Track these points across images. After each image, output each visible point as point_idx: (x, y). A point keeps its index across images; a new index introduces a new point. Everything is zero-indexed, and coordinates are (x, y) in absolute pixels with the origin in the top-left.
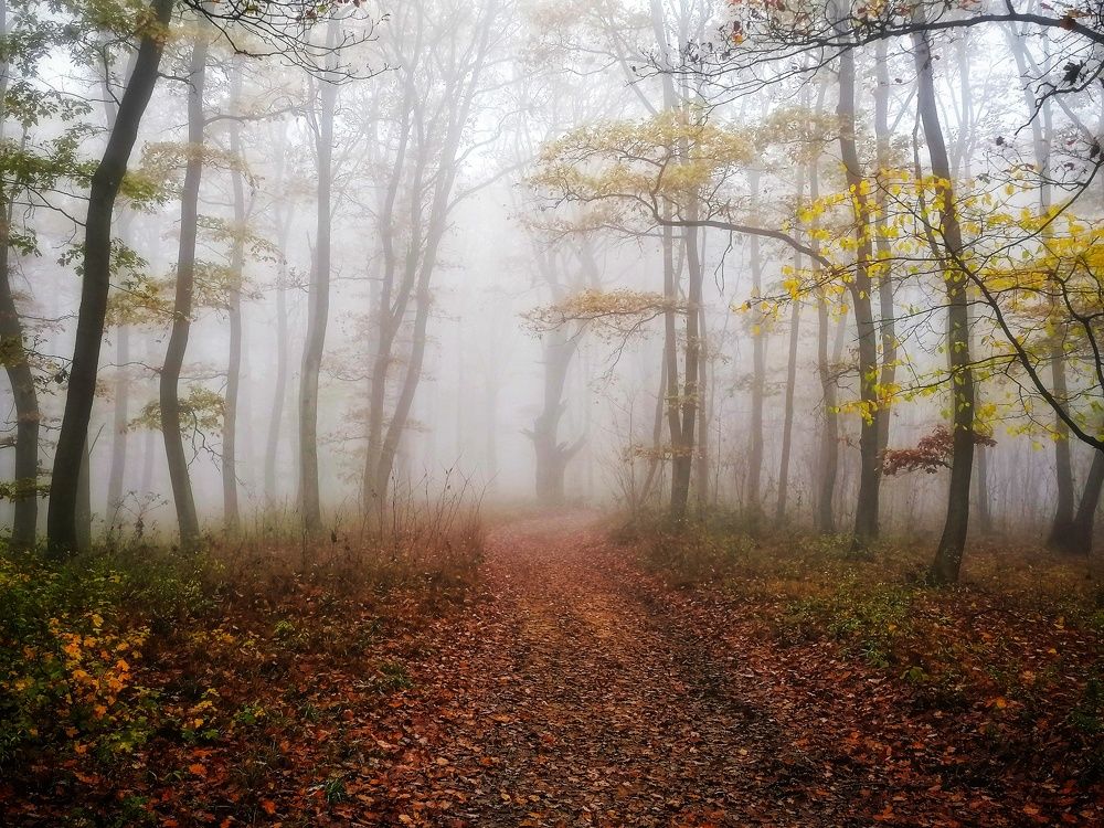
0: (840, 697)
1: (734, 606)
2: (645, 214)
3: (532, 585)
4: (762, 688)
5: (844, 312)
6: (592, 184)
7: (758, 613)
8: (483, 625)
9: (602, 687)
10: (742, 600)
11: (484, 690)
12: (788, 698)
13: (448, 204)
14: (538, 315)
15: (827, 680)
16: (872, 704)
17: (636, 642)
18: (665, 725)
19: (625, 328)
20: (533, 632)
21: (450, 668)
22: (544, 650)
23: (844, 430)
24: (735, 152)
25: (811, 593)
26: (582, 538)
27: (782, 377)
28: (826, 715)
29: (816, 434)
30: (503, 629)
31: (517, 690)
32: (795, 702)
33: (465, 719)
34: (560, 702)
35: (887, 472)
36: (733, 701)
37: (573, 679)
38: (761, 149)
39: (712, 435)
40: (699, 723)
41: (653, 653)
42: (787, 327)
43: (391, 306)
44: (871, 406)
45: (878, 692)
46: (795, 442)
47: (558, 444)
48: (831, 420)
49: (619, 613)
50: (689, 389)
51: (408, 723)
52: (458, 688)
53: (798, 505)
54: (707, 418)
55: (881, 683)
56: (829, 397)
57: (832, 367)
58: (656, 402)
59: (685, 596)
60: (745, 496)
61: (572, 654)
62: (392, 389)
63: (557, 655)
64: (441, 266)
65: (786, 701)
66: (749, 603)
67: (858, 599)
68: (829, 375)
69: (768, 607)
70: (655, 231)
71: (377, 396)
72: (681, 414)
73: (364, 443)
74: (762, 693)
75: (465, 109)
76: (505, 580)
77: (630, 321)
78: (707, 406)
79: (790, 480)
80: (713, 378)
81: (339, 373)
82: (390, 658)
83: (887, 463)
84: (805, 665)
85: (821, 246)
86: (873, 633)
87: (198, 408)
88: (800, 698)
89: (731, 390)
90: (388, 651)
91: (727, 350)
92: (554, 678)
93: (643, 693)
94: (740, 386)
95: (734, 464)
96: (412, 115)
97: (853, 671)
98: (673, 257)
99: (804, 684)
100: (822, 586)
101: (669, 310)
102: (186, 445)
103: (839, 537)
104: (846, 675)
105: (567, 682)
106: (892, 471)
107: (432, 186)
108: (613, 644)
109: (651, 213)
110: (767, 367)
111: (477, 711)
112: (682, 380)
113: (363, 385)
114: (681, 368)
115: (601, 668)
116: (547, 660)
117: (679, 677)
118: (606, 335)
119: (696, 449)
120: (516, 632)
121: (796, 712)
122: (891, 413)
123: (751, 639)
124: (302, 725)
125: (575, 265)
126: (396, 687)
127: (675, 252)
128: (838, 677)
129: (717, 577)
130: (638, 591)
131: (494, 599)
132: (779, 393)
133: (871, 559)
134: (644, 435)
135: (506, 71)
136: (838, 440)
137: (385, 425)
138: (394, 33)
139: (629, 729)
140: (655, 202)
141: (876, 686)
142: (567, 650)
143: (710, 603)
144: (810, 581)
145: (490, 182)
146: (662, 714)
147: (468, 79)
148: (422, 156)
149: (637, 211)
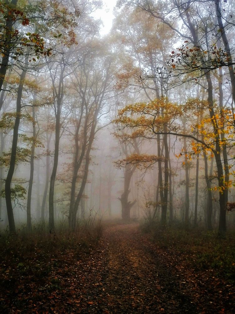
0: (217, 292)
1: (180, 255)
2: (150, 131)
3: (115, 247)
4: (189, 288)
5: (212, 161)
6: (134, 122)
7: (188, 258)
8: (95, 262)
9: (131, 288)
10: (182, 253)
11: (87, 290)
12: (198, 293)
13: (95, 131)
14: (119, 162)
15: (212, 285)
16: (229, 296)
17: (146, 268)
18: (151, 305)
19: (146, 166)
20: (112, 265)
21: (78, 280)
22: (113, 272)
23: (214, 197)
24: (177, 112)
25: (206, 251)
26: (134, 231)
27: (194, 181)
28: (212, 300)
29: (205, 199)
30: (101, 264)
31: (100, 289)
32: (200, 295)
33: (77, 303)
34: (115, 294)
35: (228, 210)
36: (178, 293)
37: (121, 284)
38: (185, 112)
39: (174, 199)
40: (165, 304)
41: (151, 273)
42: (195, 166)
43: (78, 161)
44: (222, 188)
45: (230, 290)
46: (199, 201)
47: (128, 201)
48: (210, 194)
49: (142, 257)
50: (166, 184)
51: (54, 306)
52: (77, 289)
53: (200, 220)
54: (172, 194)
55: (231, 287)
56: (209, 186)
57: (209, 177)
58: (156, 189)
59: (164, 251)
60: (184, 218)
61: (123, 273)
62: (78, 185)
63: (117, 274)
64: (93, 149)
65: (197, 294)
66: (185, 254)
67: (221, 253)
68: (208, 179)
69: (191, 256)
70: (154, 137)
71: (73, 188)
72: (163, 192)
73: (69, 202)
74: (188, 290)
75: (100, 105)
76: (107, 245)
77: (148, 164)
78: (172, 190)
79: (198, 213)
80: (174, 181)
81: (62, 181)
82: (57, 276)
83: (228, 207)
84: (204, 278)
85: (205, 140)
86: (227, 266)
87: (17, 191)
88: (202, 292)
89: (179, 185)
90: (57, 273)
91: (178, 173)
92: (114, 284)
93: (146, 290)
94: (182, 184)
95: (181, 208)
96: (84, 107)
97: (221, 281)
98: (160, 145)
99: (204, 286)
100: (209, 248)
101: (159, 160)
102: (12, 202)
103: (214, 231)
104: (219, 283)
105: (119, 286)
106: (230, 210)
107: (90, 126)
108: (138, 269)
109: (152, 130)
110: (190, 178)
111: (82, 299)
112: (164, 182)
113: (70, 184)
114: (163, 178)
115: (132, 279)
116: (113, 276)
117: (159, 283)
118: (141, 168)
119: (168, 203)
120: (106, 264)
121: (201, 298)
122: (228, 192)
123: (185, 268)
124: (11, 307)
125: (133, 149)
126: (54, 289)
127: (161, 144)
128: (216, 284)
129: (174, 245)
130: (149, 249)
131: (101, 252)
132: (194, 186)
133: (225, 239)
134: (153, 199)
135: (112, 94)
136: (212, 200)
137: (76, 197)
138: (80, 84)
139: (138, 307)
140: (153, 127)
141: (230, 287)
142: (121, 272)
143: (172, 254)
144: (205, 246)
145: (107, 125)
146: (151, 300)
147: (101, 96)
148: (87, 118)
149: (148, 130)
